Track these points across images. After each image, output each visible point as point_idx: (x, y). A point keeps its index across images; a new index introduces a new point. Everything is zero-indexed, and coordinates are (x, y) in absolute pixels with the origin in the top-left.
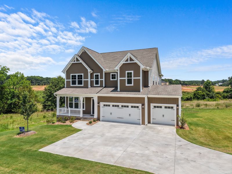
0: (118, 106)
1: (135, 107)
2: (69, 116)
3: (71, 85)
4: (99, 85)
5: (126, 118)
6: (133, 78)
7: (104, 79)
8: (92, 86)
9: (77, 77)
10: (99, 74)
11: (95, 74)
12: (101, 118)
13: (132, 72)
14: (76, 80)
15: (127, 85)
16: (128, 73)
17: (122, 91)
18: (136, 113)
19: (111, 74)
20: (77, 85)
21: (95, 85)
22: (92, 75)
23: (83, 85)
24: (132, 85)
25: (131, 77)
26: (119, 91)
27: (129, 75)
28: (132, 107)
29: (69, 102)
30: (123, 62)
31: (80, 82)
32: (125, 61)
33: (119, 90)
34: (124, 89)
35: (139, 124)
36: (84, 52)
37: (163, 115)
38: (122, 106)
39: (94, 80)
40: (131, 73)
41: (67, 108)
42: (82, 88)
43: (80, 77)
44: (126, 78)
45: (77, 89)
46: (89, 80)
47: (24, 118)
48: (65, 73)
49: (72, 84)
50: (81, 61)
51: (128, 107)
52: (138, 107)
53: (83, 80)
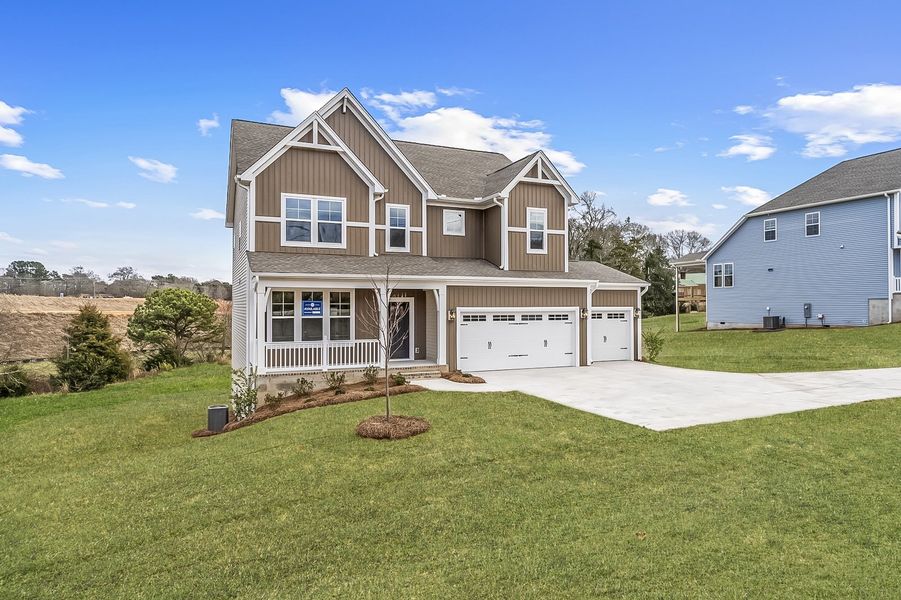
0: (512, 318)
1: (558, 317)
3: (284, 242)
4: (407, 249)
6: (546, 231)
7: (424, 229)
8: (380, 250)
9: (314, 210)
10: (407, 208)
11: (389, 207)
12: (459, 364)
13: (544, 211)
14: (312, 221)
15: (531, 251)
17: (514, 271)
19: (445, 213)
20: (314, 242)
21: (388, 248)
22: (380, 207)
23: (345, 245)
24: (544, 250)
26: (506, 269)
27: (536, 220)
28: (551, 317)
29: (270, 318)
30: (522, 176)
32: (526, 177)
33: (505, 264)
34: (520, 264)
35: (571, 366)
36: (345, 111)
37: (605, 338)
38: (524, 318)
39: (387, 227)
43: (330, 210)
44: (528, 230)
46: (372, 225)
49: (289, 238)
51: (539, 317)
52: (565, 317)
53: (345, 223)
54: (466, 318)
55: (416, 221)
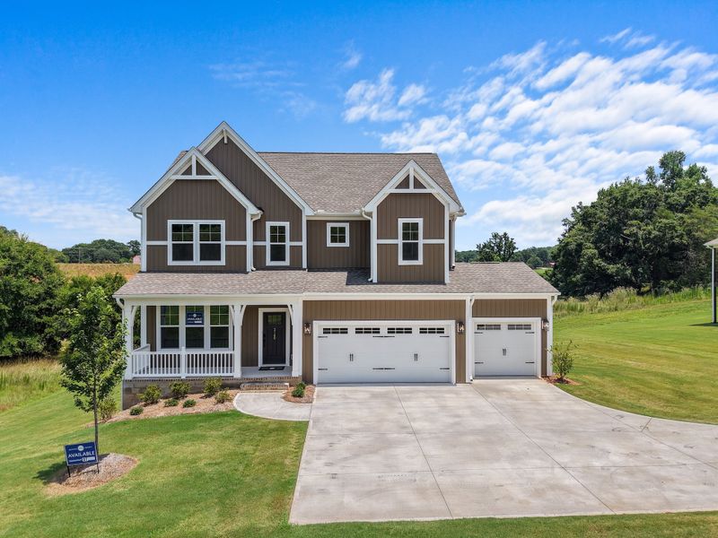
0: (376, 331)
1: (432, 331)
2: (183, 377)
3: (170, 262)
4: (287, 263)
5: (404, 366)
6: (421, 242)
7: (304, 243)
8: (260, 265)
9: (196, 233)
10: (287, 225)
11: (269, 224)
12: (316, 376)
13: (420, 221)
14: (194, 242)
15: (401, 262)
16: (406, 226)
17: (384, 283)
18: (435, 351)
19: (329, 226)
20: (196, 261)
21: (269, 263)
22: (258, 225)
23: (223, 262)
24: (420, 262)
25: (415, 236)
26: (375, 281)
27: (411, 231)
28: (423, 331)
29: (159, 326)
30: (390, 188)
31: (210, 252)
32: (396, 188)
34: (391, 276)
35: (448, 382)
36: (226, 142)
37: (504, 351)
38: (391, 331)
39: (268, 244)
40: (415, 226)
41: (153, 348)
42: (221, 272)
43: (210, 232)
44: (400, 241)
45: (205, 276)
46: (249, 243)
47: (79, 403)
48: (144, 217)
49: (175, 258)
50: (216, 175)
51: (409, 331)
52: (441, 331)
53: (224, 243)
54: (326, 331)
55: (296, 236)
